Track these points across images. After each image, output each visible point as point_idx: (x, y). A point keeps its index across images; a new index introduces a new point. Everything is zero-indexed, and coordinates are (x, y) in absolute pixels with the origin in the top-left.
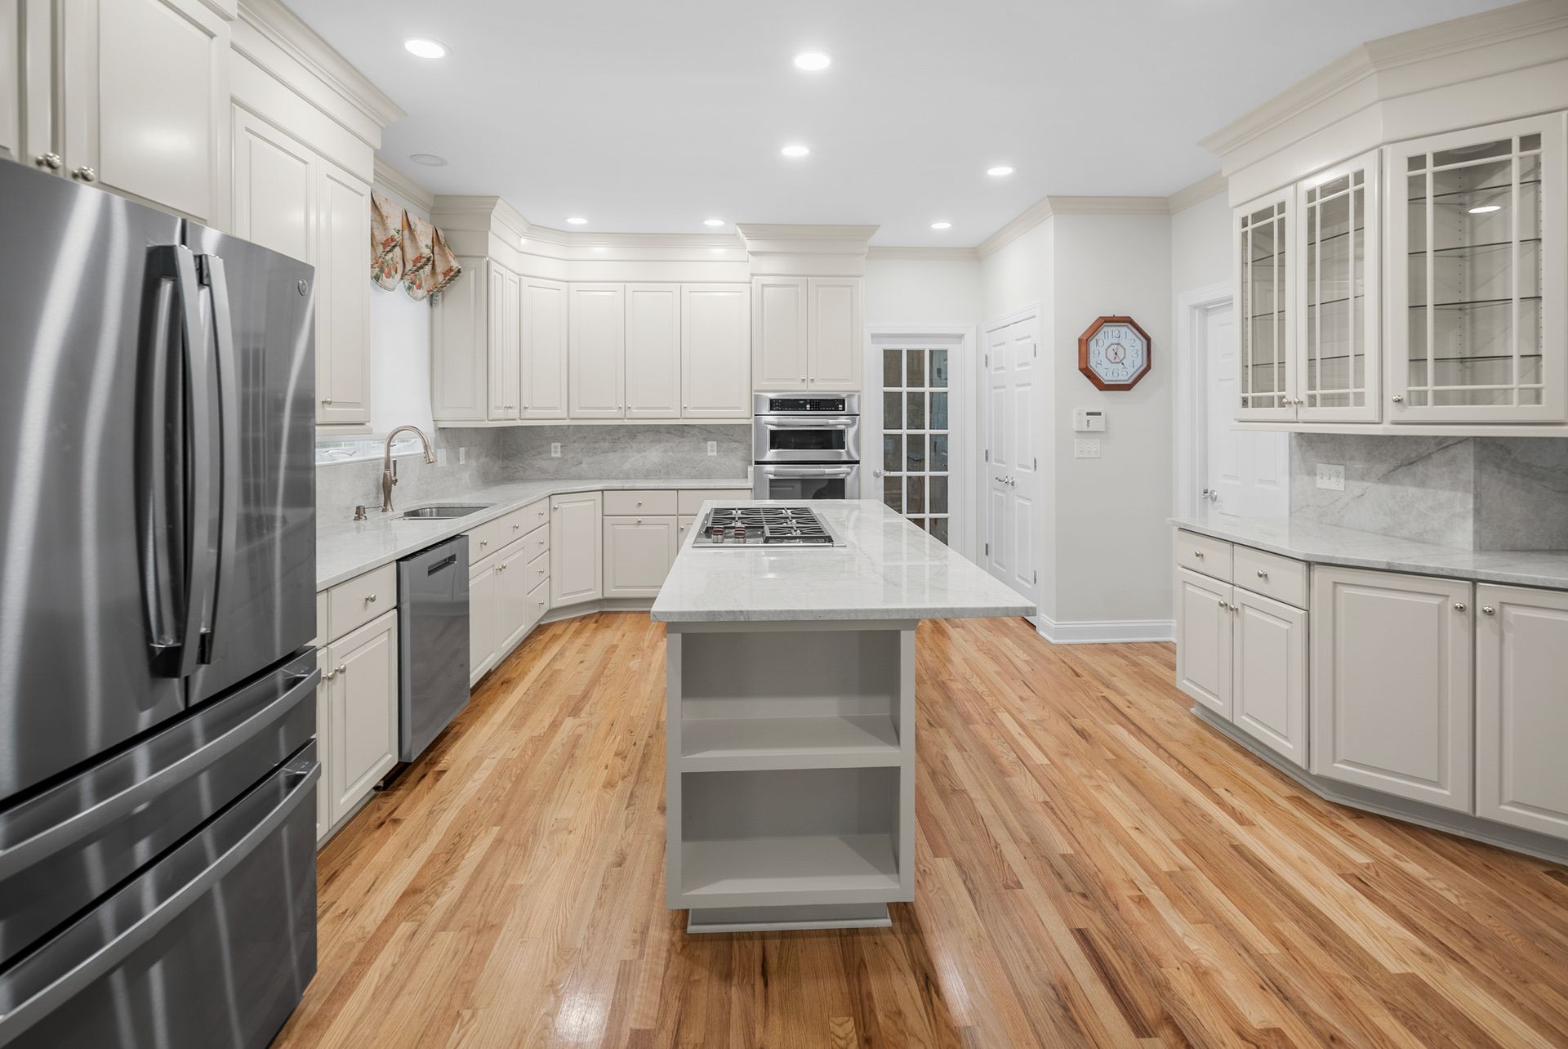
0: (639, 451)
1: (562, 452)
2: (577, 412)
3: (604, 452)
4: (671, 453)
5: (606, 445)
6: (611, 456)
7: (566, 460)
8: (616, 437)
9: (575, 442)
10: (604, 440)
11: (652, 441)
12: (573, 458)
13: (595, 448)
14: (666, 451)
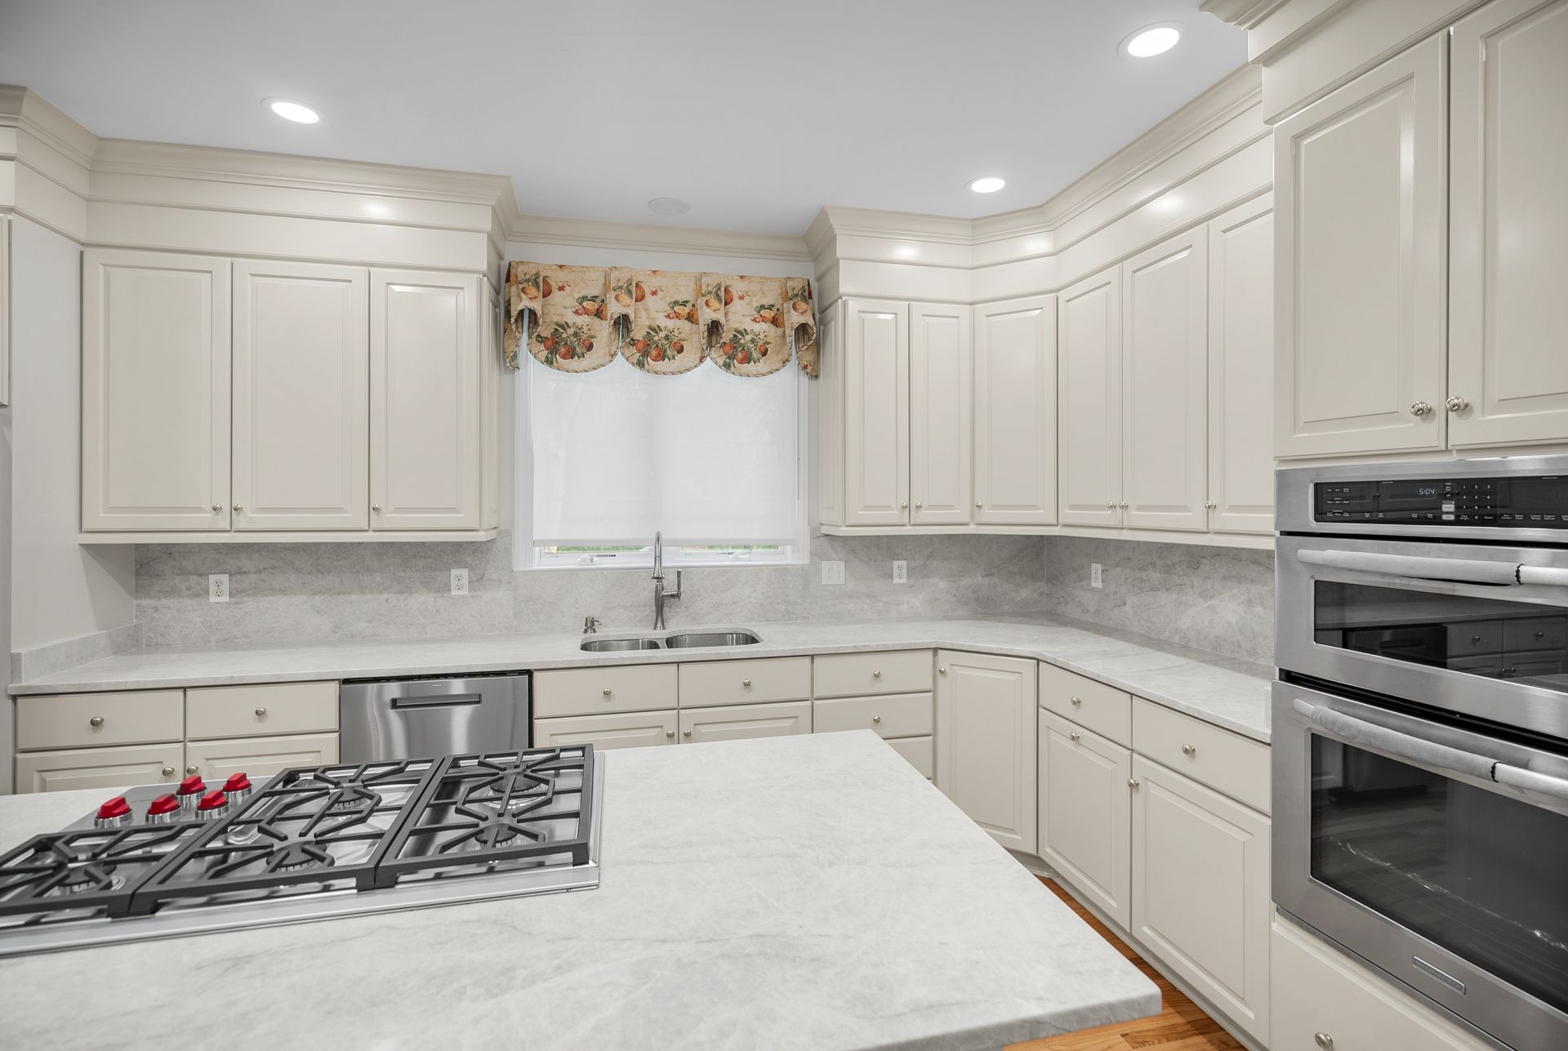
0: (1205, 596)
1: (1103, 581)
2: (1068, 515)
3: (1153, 590)
4: (1259, 609)
5: (1156, 576)
6: (1163, 597)
7: (1108, 595)
8: (1169, 562)
9: (1117, 565)
10: (1154, 565)
11: (1225, 578)
12: (1115, 593)
13: (1142, 580)
14: (1250, 603)
